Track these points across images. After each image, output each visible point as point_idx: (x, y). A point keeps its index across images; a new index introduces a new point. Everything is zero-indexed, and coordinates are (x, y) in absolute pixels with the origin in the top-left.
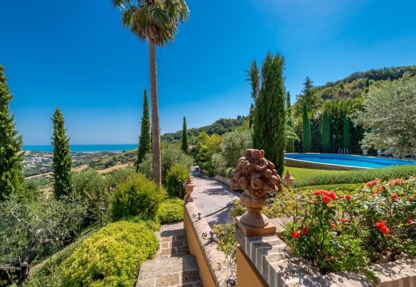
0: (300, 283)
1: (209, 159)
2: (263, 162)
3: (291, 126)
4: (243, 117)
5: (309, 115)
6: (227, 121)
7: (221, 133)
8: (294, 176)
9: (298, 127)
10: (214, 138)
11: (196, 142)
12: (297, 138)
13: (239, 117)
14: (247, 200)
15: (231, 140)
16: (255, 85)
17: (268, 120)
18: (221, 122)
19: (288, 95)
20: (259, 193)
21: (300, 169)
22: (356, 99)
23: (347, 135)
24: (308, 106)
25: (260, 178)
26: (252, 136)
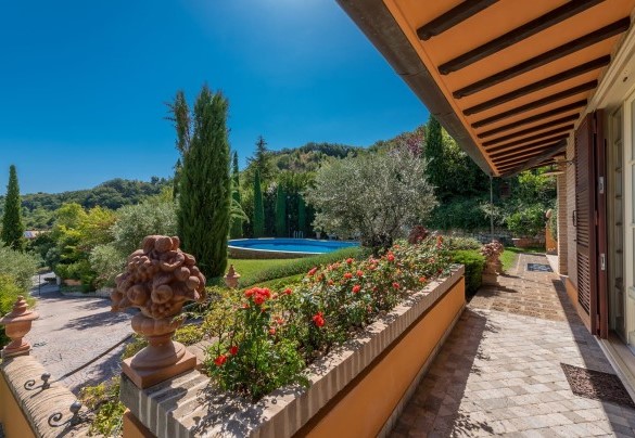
0: (223, 431)
1: (83, 256)
2: (175, 257)
3: (239, 200)
4: (163, 180)
5: (262, 187)
6: (130, 185)
7: (114, 206)
8: (241, 272)
9: (248, 203)
10: (98, 215)
11: (50, 223)
12: (246, 217)
13: (154, 180)
14: (144, 325)
15: (134, 218)
16: (182, 131)
17: (203, 189)
18: (117, 185)
19: (236, 156)
20: (167, 309)
21: (249, 261)
22: (311, 173)
23: (302, 215)
24: (261, 175)
25: (169, 284)
26: (177, 212)
